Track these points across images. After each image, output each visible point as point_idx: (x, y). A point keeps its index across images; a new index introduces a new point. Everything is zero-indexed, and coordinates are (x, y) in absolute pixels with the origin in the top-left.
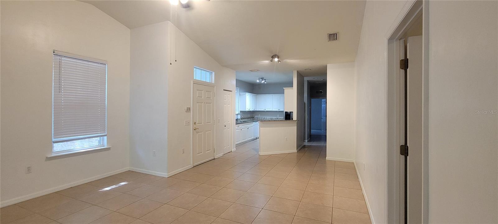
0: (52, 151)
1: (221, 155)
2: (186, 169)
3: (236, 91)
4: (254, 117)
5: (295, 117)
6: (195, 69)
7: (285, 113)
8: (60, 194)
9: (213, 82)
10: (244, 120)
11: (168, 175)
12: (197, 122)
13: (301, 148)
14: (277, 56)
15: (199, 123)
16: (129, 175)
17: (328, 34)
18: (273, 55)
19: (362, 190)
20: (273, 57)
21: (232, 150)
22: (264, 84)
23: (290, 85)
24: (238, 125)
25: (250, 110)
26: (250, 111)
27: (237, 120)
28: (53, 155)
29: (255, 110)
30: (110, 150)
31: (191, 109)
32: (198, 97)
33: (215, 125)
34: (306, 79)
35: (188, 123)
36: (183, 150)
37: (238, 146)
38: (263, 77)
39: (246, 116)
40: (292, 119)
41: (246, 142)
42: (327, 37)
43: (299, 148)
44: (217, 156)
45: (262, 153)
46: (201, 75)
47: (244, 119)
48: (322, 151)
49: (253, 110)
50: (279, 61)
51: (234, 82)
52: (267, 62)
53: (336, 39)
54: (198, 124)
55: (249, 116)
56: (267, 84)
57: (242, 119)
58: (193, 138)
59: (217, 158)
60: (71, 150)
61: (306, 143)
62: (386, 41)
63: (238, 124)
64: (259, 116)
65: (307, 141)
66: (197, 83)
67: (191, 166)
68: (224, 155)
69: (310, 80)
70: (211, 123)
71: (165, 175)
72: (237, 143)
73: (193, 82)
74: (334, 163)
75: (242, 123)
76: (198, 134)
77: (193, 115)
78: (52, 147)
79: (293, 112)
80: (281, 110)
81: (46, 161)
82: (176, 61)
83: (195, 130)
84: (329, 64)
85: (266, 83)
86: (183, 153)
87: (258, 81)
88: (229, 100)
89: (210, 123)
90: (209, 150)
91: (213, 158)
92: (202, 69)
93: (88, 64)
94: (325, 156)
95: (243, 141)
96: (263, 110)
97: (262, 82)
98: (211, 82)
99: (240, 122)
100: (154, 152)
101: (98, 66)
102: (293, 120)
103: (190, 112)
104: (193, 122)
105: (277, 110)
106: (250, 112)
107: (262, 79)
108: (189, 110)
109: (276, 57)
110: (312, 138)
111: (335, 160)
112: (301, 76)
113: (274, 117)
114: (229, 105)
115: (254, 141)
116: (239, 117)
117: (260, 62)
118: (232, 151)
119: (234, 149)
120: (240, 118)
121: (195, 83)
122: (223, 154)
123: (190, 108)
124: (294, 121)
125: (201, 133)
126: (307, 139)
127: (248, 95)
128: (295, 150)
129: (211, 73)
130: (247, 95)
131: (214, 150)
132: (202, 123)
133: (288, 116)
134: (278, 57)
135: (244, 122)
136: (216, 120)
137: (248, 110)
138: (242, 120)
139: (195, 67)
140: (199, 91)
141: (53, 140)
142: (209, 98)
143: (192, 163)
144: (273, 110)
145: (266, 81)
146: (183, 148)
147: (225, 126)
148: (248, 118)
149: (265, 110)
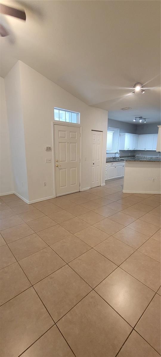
1: (88, 188)
2: (47, 199)
6: (56, 110)
9: (79, 123)
11: (29, 203)
12: (60, 160)
15: (62, 161)
21: (101, 185)
25: (129, 149)
27: (115, 158)
29: (135, 149)
31: (52, 148)
32: (60, 137)
33: (81, 163)
35: (49, 161)
36: (44, 183)
37: (107, 182)
38: (142, 116)
39: (124, 155)
44: (82, 189)
45: (124, 191)
49: (133, 149)
50: (142, 91)
56: (147, 124)
57: (120, 157)
58: (55, 173)
59: (82, 191)
63: (110, 162)
64: (140, 155)
66: (59, 124)
67: (53, 196)
68: (91, 189)
70: (76, 161)
73: (53, 123)
76: (62, 170)
77: (54, 154)
83: (57, 166)
85: (145, 122)
86: (45, 185)
88: (99, 140)
90: (74, 184)
91: (79, 191)
92: (66, 110)
95: (116, 177)
96: (143, 149)
98: (77, 123)
99: (118, 160)
103: (51, 151)
104: (55, 160)
107: (141, 118)
108: (49, 149)
113: (154, 157)
114: (98, 145)
116: (118, 155)
119: (103, 184)
120: (118, 157)
121: (55, 124)
122: (90, 187)
123: (50, 147)
127: (127, 135)
129: (77, 114)
131: (80, 184)
132: (65, 161)
135: (122, 160)
136: (82, 159)
138: (121, 159)
139: (56, 108)
140: (61, 132)
143: (54, 194)
144: (153, 150)
145: (145, 121)
146: (45, 182)
147: (94, 164)
148: (128, 157)
149: (145, 150)
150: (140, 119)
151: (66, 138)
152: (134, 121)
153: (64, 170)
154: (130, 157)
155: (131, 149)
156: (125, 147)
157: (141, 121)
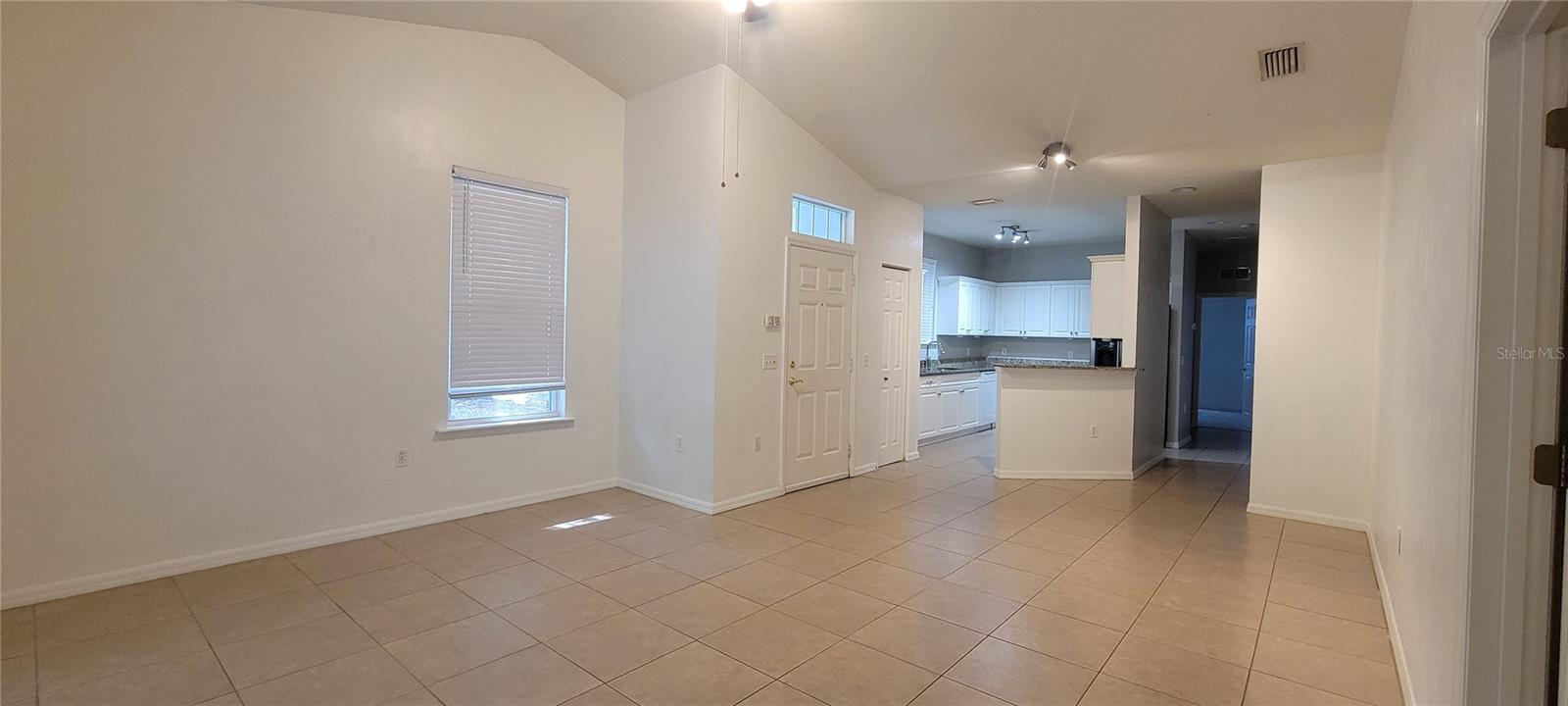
0: (447, 417)
1: (870, 466)
2: (765, 498)
3: (924, 272)
4: (984, 359)
5: (1128, 357)
6: (795, 203)
7: (1097, 346)
8: (460, 526)
9: (851, 240)
10: (949, 365)
11: (714, 508)
12: (799, 362)
13: (1151, 464)
14: (1063, 146)
15: (805, 366)
16: (617, 497)
17: (1259, 52)
18: (1046, 144)
19: (1387, 629)
20: (1048, 151)
21: (907, 455)
22: (1020, 247)
23: (1117, 246)
24: (929, 379)
25: (971, 334)
26: (973, 336)
27: (925, 363)
28: (449, 428)
29: (990, 334)
30: (573, 426)
31: (783, 321)
32: (804, 286)
33: (853, 374)
34: (1179, 226)
35: (773, 363)
36: (757, 440)
37: (925, 444)
38: (1019, 223)
39: (955, 352)
40: (1120, 365)
41: (954, 436)
42: (1255, 64)
43: (1143, 468)
44: (857, 468)
45: (1003, 473)
46: (814, 221)
47: (950, 361)
48: (1235, 484)
49: (982, 333)
50: (1069, 164)
51: (919, 243)
52: (1027, 170)
53: (1293, 69)
54: (802, 366)
55: (969, 353)
56: (1032, 248)
57: (942, 361)
58: (786, 406)
59: (857, 474)
60: (488, 420)
61: (1175, 451)
62: (1481, 45)
63: (928, 375)
64: (1004, 355)
65: (1176, 445)
66: (801, 244)
67: (778, 490)
68: (881, 469)
69: (1195, 228)
70: (841, 367)
71: (707, 506)
72: (923, 436)
73: (789, 239)
74: (1282, 527)
75: (941, 374)
76: (802, 396)
77: (787, 341)
78: (447, 409)
79: (1121, 340)
80: (1080, 335)
81: (434, 440)
82: (737, 175)
83: (792, 383)
84: (1267, 166)
85: (1027, 242)
86: (758, 448)
87: (999, 237)
88: (899, 298)
89: (838, 365)
90: (833, 450)
91: (845, 474)
92: (816, 201)
93: (526, 199)
94: (1245, 499)
95: (944, 431)
96: (1017, 334)
97: (1014, 242)
98: (843, 241)
99: (936, 372)
100: (680, 440)
101: (548, 203)
102: (1123, 366)
103: (780, 332)
104: (787, 361)
105: (1068, 335)
106: (970, 340)
107: (1015, 229)
108: (774, 323)
109: (1058, 151)
110: (1196, 435)
111: (1285, 517)
112: (1157, 214)
113: (1055, 360)
114: (898, 314)
115: (985, 436)
116: (934, 354)
117: (1002, 171)
118: (907, 459)
119: (912, 454)
120: (936, 358)
121: (793, 243)
122: (876, 463)
123: (778, 318)
124: (1126, 369)
125: (810, 395)
126: (1177, 438)
127: (964, 283)
128: (1127, 472)
129: (844, 213)
130: (961, 283)
131: (850, 451)
132: (812, 366)
133: (1106, 354)
134: (1068, 151)
135: (951, 371)
136: (857, 360)
137: (964, 333)
138: (944, 366)
139: (797, 195)
140: (806, 269)
141: (451, 390)
142: (836, 289)
143: (781, 482)
144: (1051, 336)
145: (1027, 238)
146: (759, 435)
147: (886, 379)
148: (965, 360)
149: (1022, 335)
150: (1014, 234)
151: (817, 289)
152: (996, 240)
153: (807, 396)
154: (970, 360)
155: (975, 332)
156: (960, 326)
157: (1017, 238)
